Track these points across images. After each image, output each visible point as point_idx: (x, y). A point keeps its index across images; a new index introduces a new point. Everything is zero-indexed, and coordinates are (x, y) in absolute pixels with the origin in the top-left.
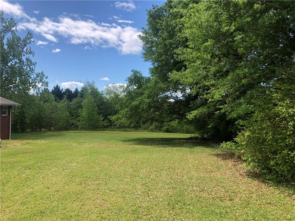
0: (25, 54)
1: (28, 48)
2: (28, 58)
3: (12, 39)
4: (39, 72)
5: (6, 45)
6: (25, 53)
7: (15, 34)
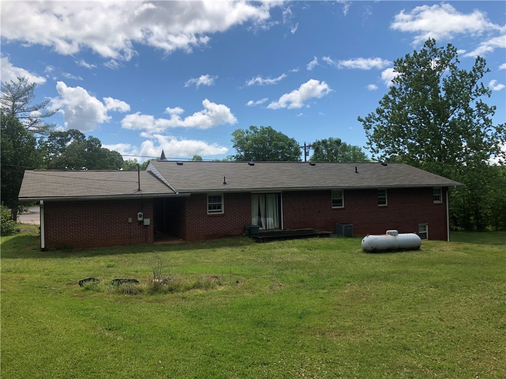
0: (474, 97)
1: (478, 86)
2: (479, 102)
3: (451, 78)
4: (501, 124)
5: (444, 90)
6: (475, 95)
7: (455, 68)
